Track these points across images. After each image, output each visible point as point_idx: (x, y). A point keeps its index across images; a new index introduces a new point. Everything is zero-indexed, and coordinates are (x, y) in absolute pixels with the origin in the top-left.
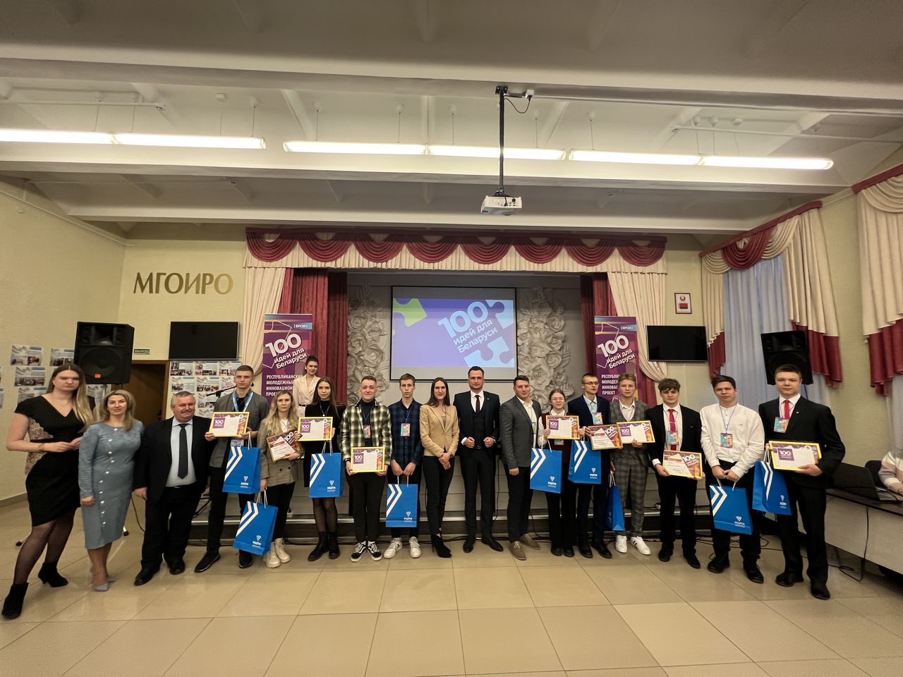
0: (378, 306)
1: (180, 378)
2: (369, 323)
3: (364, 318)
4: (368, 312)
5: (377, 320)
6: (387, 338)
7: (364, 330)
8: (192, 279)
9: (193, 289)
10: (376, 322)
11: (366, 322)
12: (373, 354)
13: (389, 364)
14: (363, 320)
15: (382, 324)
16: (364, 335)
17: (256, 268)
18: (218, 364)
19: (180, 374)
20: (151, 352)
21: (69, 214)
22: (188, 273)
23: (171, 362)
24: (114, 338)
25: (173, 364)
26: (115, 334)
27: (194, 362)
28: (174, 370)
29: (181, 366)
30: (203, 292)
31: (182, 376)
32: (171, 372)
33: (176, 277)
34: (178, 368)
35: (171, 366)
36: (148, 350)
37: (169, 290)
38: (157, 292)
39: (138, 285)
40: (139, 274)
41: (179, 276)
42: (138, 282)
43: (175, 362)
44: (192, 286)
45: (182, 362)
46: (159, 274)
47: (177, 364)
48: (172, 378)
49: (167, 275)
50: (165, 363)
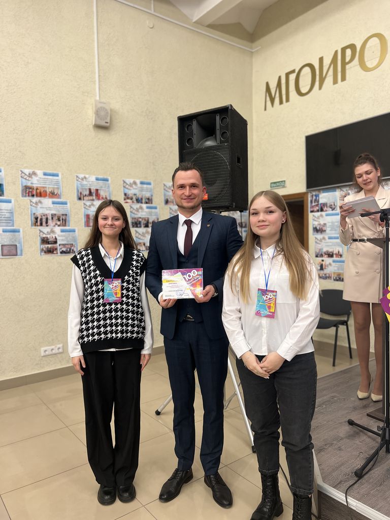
1: (322, 216)
19: (322, 210)
20: (287, 184)
21: (194, 21)
22: (321, 56)
23: (309, 194)
24: (218, 133)
25: (312, 196)
26: (218, 126)
27: (337, 190)
28: (314, 204)
29: (321, 198)
30: (343, 79)
31: (324, 211)
32: (311, 208)
33: (307, 70)
34: (318, 202)
35: (309, 199)
36: (284, 181)
37: (300, 93)
38: (288, 100)
39: (268, 99)
40: (267, 84)
41: (311, 66)
42: (267, 95)
43: (314, 193)
44: (328, 75)
45: (323, 193)
46: (287, 75)
47: (316, 196)
48: (312, 216)
49: (297, 71)
50: (303, 197)
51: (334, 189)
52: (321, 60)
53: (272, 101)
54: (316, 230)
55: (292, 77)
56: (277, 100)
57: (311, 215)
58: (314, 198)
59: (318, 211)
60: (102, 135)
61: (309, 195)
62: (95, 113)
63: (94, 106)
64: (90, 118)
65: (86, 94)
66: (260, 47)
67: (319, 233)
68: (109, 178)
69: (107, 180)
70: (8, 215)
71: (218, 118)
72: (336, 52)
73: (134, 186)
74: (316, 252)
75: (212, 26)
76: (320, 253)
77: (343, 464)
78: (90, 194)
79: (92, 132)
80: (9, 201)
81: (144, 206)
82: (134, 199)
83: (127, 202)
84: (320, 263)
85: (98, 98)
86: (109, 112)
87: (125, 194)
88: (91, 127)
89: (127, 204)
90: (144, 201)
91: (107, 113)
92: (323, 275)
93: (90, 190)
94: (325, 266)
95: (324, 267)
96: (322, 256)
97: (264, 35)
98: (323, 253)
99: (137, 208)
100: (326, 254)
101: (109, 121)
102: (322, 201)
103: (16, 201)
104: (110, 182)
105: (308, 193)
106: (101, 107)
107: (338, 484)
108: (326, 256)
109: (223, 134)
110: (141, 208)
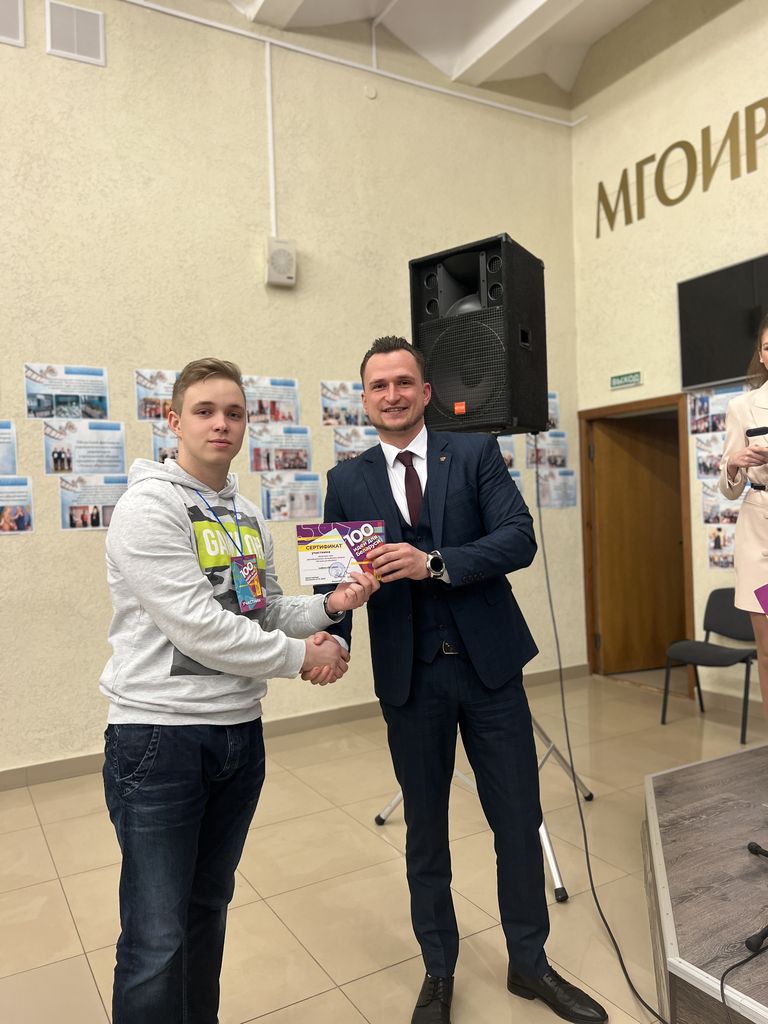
1: (714, 439)
8: (718, 136)
9: (723, 170)
19: (715, 428)
20: (644, 378)
21: (453, 78)
22: (705, 126)
23: (689, 396)
24: (483, 286)
25: (695, 401)
26: (483, 276)
28: (698, 417)
29: (713, 404)
30: (752, 167)
31: (720, 431)
32: (693, 424)
33: (679, 155)
34: (707, 412)
35: (689, 407)
36: (638, 373)
37: (665, 200)
38: (641, 215)
39: (603, 214)
40: (601, 186)
41: (686, 146)
42: (602, 207)
43: (698, 396)
44: (720, 162)
45: (716, 393)
46: (640, 166)
47: (704, 400)
48: (695, 441)
49: (658, 158)
50: (677, 404)
51: (738, 386)
52: (706, 133)
53: (611, 217)
54: (705, 469)
55: (650, 170)
56: (620, 216)
57: (692, 439)
58: (699, 404)
59: (707, 430)
60: (282, 301)
61: (689, 399)
62: (268, 262)
63: (266, 249)
64: (261, 271)
65: (252, 228)
66: (585, 117)
67: (711, 475)
68: (296, 381)
69: (291, 384)
70: (113, 452)
71: (483, 259)
72: (736, 116)
73: (341, 393)
74: (705, 513)
75: (489, 85)
76: (714, 515)
77: (725, 926)
78: (262, 410)
79: (264, 297)
80: (116, 428)
81: (361, 429)
82: (342, 418)
83: (328, 424)
84: (714, 534)
85: (273, 234)
86: (294, 257)
87: (326, 409)
88: (262, 287)
89: (329, 427)
90: (360, 420)
91: (291, 260)
92: (722, 559)
93: (260, 403)
94: (725, 540)
95: (722, 543)
96: (717, 520)
97: (592, 92)
98: (719, 515)
99: (347, 435)
100: (725, 517)
101: (293, 275)
102: (714, 410)
103: (128, 425)
104: (296, 387)
105: (686, 394)
106: (279, 251)
107: (711, 962)
108: (726, 520)
109: (493, 289)
110: (355, 433)
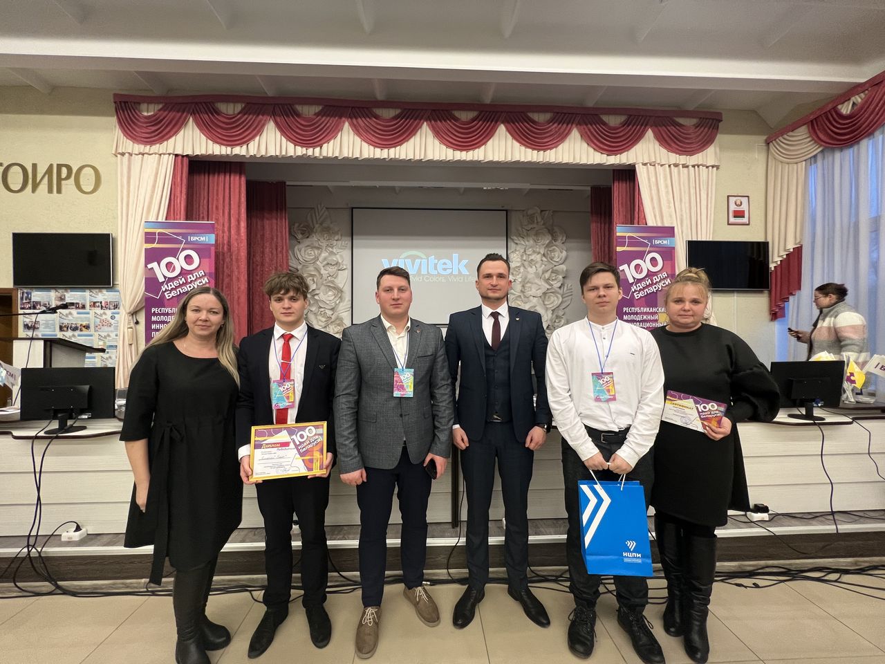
0: (336, 233)
2: (324, 255)
3: (318, 248)
4: (322, 240)
5: (335, 251)
6: (347, 273)
7: (318, 263)
8: (41, 170)
9: (44, 186)
10: (332, 253)
11: (320, 254)
12: (330, 293)
13: (350, 306)
14: (316, 252)
15: (341, 256)
16: (318, 270)
17: (131, 154)
18: (87, 293)
19: (34, 308)
22: (34, 162)
23: (19, 290)
25: (23, 293)
27: (52, 291)
28: (24, 301)
29: (34, 296)
30: (59, 192)
32: (21, 305)
33: (18, 169)
34: (30, 300)
35: (19, 296)
37: (9, 189)
41: (22, 167)
43: (25, 291)
44: (42, 183)
45: (36, 291)
47: (28, 293)
49: (4, 166)
50: (11, 293)
51: (49, 289)
52: (35, 166)
54: (27, 327)
58: (25, 295)
59: (30, 308)
61: (19, 292)
67: (31, 330)
72: (51, 166)
102: (34, 299)
105: (17, 289)
